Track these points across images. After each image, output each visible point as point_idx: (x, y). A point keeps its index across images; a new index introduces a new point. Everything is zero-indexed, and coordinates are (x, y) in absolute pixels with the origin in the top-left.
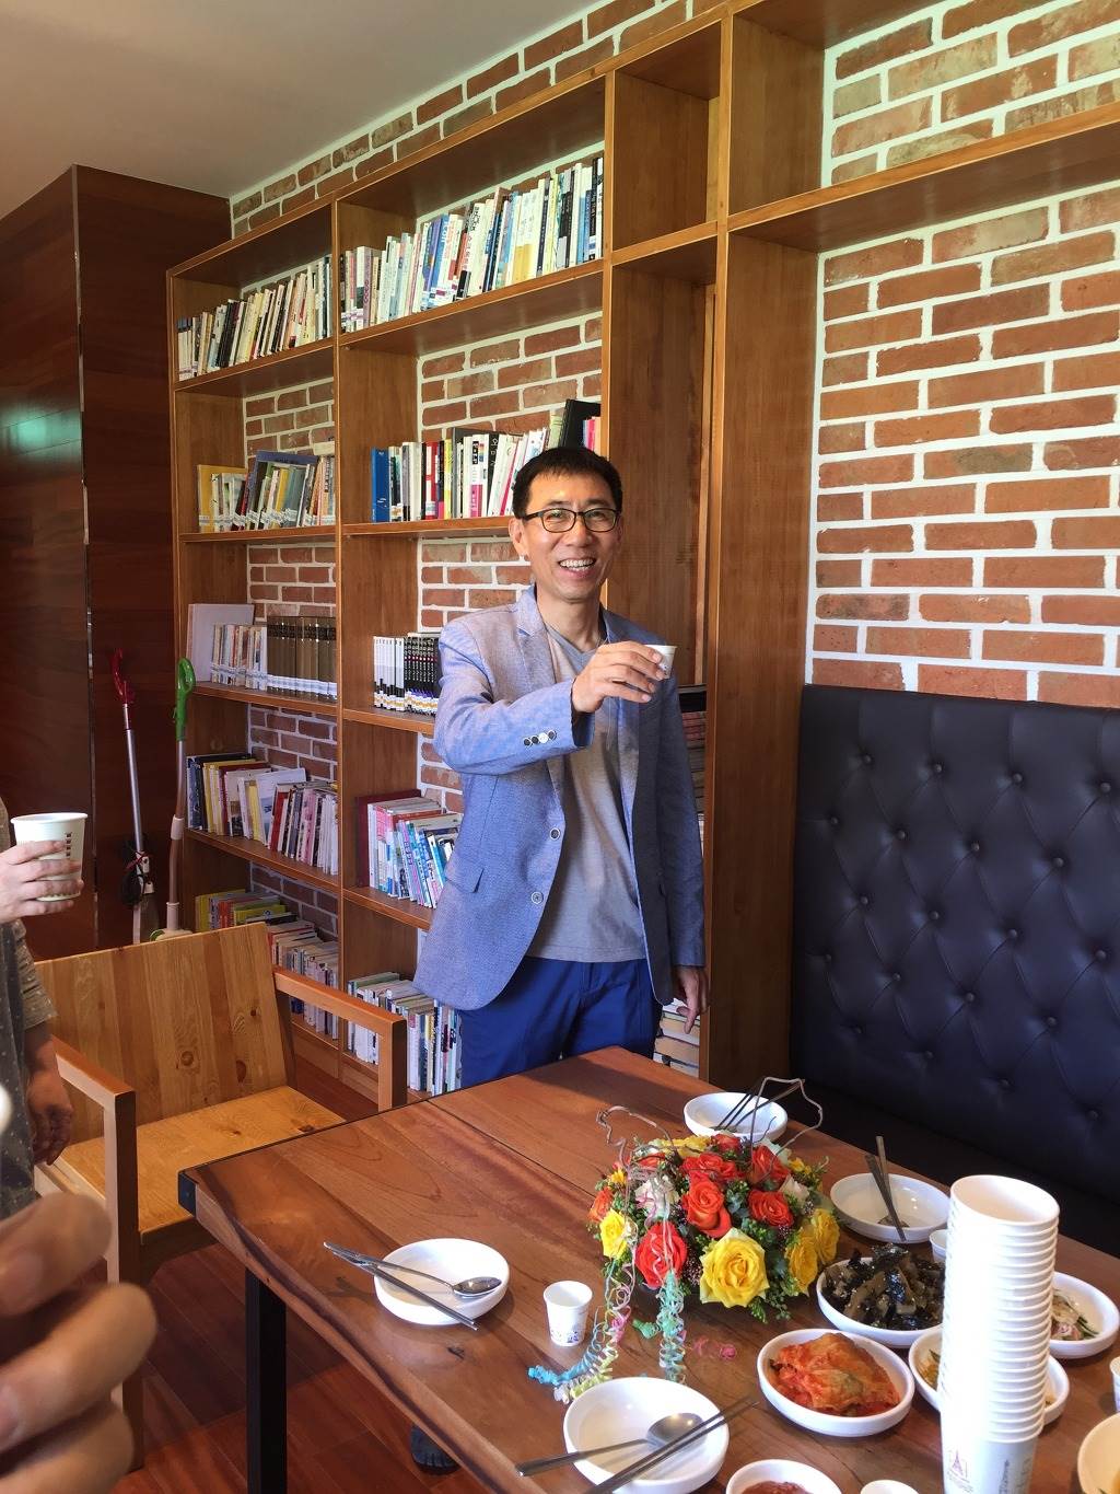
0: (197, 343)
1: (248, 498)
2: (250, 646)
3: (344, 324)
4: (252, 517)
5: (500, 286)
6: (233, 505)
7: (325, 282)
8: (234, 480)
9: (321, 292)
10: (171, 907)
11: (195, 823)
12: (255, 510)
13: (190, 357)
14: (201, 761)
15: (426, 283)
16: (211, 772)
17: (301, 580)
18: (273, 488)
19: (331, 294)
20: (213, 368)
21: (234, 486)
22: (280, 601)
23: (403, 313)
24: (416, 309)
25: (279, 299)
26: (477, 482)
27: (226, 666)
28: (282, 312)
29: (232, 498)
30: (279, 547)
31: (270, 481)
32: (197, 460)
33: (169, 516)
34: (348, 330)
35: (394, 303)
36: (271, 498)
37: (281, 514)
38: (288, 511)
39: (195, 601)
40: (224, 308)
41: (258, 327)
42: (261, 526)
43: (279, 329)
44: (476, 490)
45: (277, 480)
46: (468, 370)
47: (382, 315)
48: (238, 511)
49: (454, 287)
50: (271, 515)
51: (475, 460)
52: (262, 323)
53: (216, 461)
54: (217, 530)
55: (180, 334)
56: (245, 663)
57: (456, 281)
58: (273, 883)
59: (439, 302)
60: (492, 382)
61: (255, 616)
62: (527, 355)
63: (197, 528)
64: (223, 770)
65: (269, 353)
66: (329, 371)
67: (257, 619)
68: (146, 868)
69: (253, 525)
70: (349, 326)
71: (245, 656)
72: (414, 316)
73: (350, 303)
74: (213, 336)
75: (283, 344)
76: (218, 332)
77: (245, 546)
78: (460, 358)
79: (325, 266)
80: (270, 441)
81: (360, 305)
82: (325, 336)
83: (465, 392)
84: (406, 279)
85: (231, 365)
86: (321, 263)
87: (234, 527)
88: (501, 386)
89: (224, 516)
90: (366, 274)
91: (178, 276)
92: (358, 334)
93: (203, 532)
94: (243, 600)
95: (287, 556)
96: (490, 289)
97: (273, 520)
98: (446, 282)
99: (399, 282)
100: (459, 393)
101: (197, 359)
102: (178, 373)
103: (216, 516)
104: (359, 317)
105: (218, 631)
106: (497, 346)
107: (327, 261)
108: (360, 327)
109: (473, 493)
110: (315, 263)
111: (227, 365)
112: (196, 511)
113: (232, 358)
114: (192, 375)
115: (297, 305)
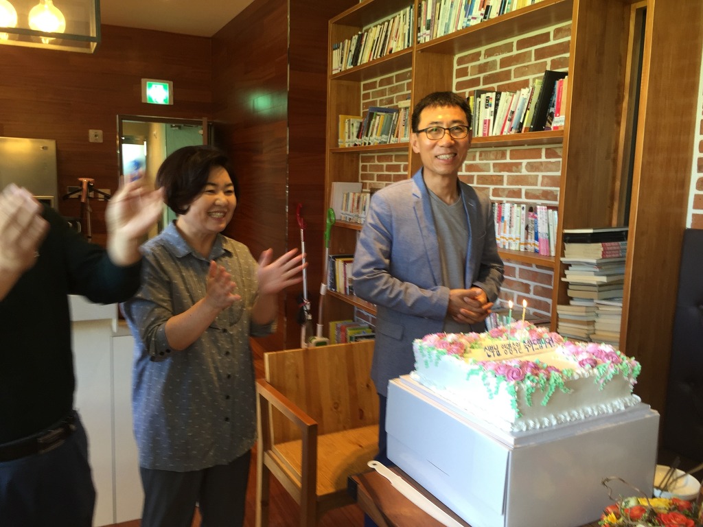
0: (342, 55)
1: (363, 130)
2: (361, 203)
3: (419, 39)
4: (365, 139)
5: (509, 12)
6: (355, 134)
7: (410, 19)
8: (356, 122)
9: (408, 24)
10: (319, 327)
11: (331, 287)
12: (367, 136)
13: (339, 62)
14: (335, 258)
15: (466, 13)
16: (339, 263)
17: (387, 171)
18: (376, 125)
19: (413, 24)
20: (350, 67)
21: (356, 125)
22: (375, 181)
23: (452, 30)
24: (460, 28)
25: (385, 29)
26: (488, 118)
27: (348, 213)
28: (386, 36)
29: (355, 131)
30: (376, 155)
31: (375, 122)
32: (339, 112)
33: (324, 140)
34: (421, 42)
35: (447, 26)
36: (375, 130)
37: (379, 138)
38: (384, 136)
39: (335, 181)
40: (356, 37)
41: (373, 44)
42: (369, 144)
43: (384, 45)
44: (486, 122)
45: (379, 121)
46: (482, 60)
47: (440, 32)
48: (358, 137)
49: (482, 14)
50: (374, 138)
51: (487, 106)
52: (376, 42)
53: (347, 113)
54: (347, 146)
55: (334, 52)
56: (358, 211)
57: (483, 11)
58: (366, 318)
59: (473, 23)
60: (496, 65)
61: (363, 188)
62: (518, 50)
63: (337, 145)
64: (345, 263)
65: (378, 57)
66: (410, 65)
67: (364, 190)
68: (308, 307)
69: (365, 144)
70: (422, 40)
71: (358, 207)
72: (458, 32)
73: (423, 28)
74: (350, 51)
75: (386, 52)
76: (353, 49)
77: (359, 154)
78: (479, 54)
79: (410, 10)
80: (374, 103)
81: (428, 28)
82: (408, 46)
83: (480, 72)
84: (455, 12)
85: (359, 64)
86: (408, 9)
87: (355, 145)
88: (501, 67)
89: (351, 140)
90: (432, 12)
91: (335, 23)
92: (426, 43)
93: (340, 147)
94: (356, 181)
95: (380, 159)
96: (503, 13)
97: (375, 141)
98: (477, 12)
99: (450, 15)
100: (477, 72)
101: (341, 63)
102: (332, 70)
103: (347, 140)
104: (427, 35)
105: (345, 196)
106: (500, 46)
107: (411, 7)
108: (428, 40)
109: (485, 123)
110: (405, 10)
111: (356, 65)
112: (337, 137)
113: (359, 61)
114: (339, 71)
115: (394, 31)
